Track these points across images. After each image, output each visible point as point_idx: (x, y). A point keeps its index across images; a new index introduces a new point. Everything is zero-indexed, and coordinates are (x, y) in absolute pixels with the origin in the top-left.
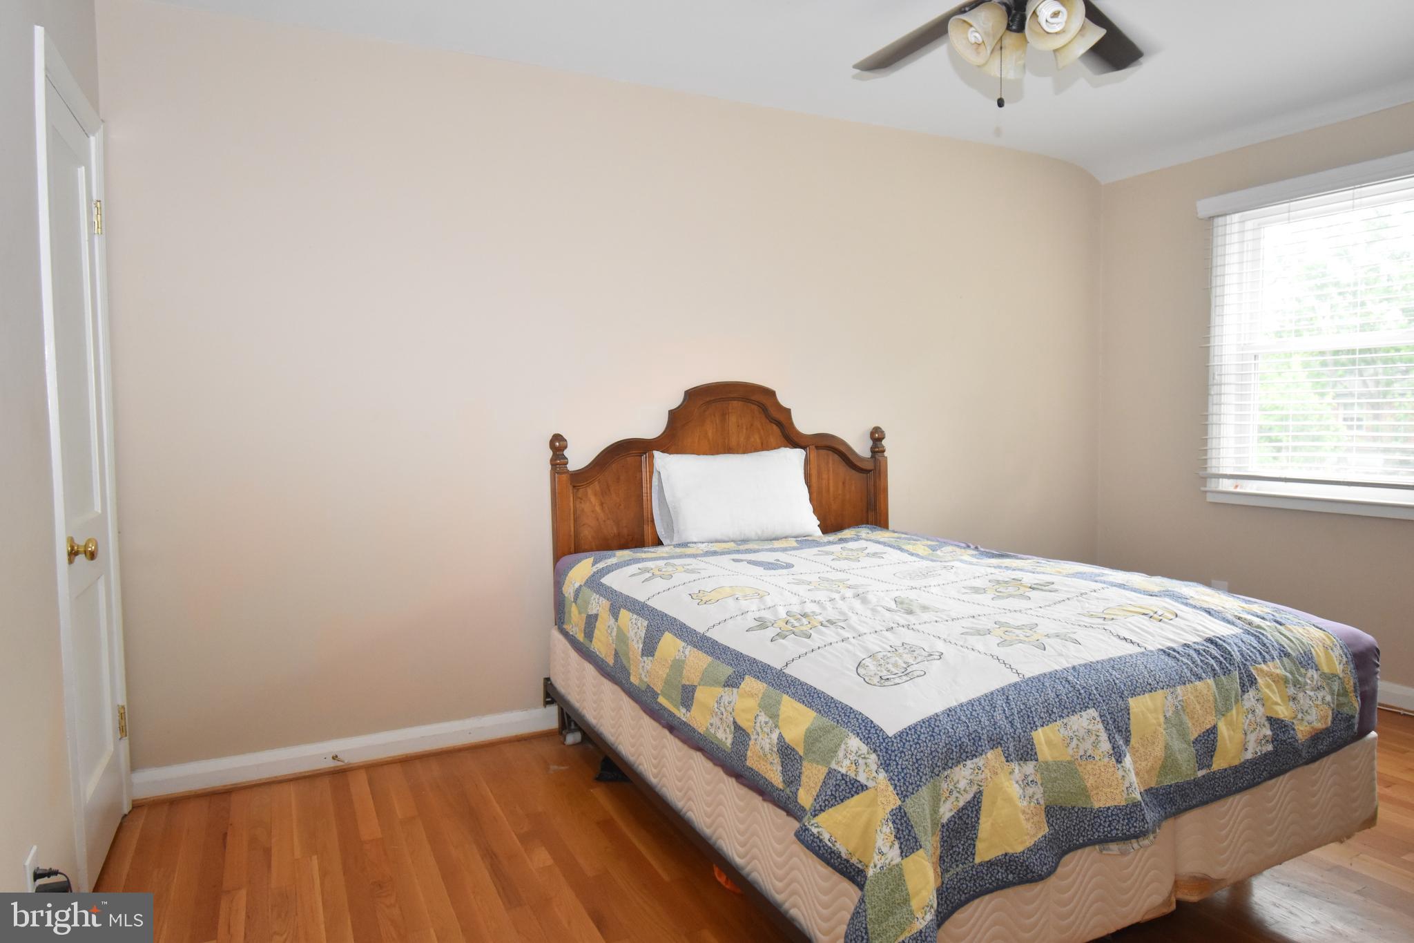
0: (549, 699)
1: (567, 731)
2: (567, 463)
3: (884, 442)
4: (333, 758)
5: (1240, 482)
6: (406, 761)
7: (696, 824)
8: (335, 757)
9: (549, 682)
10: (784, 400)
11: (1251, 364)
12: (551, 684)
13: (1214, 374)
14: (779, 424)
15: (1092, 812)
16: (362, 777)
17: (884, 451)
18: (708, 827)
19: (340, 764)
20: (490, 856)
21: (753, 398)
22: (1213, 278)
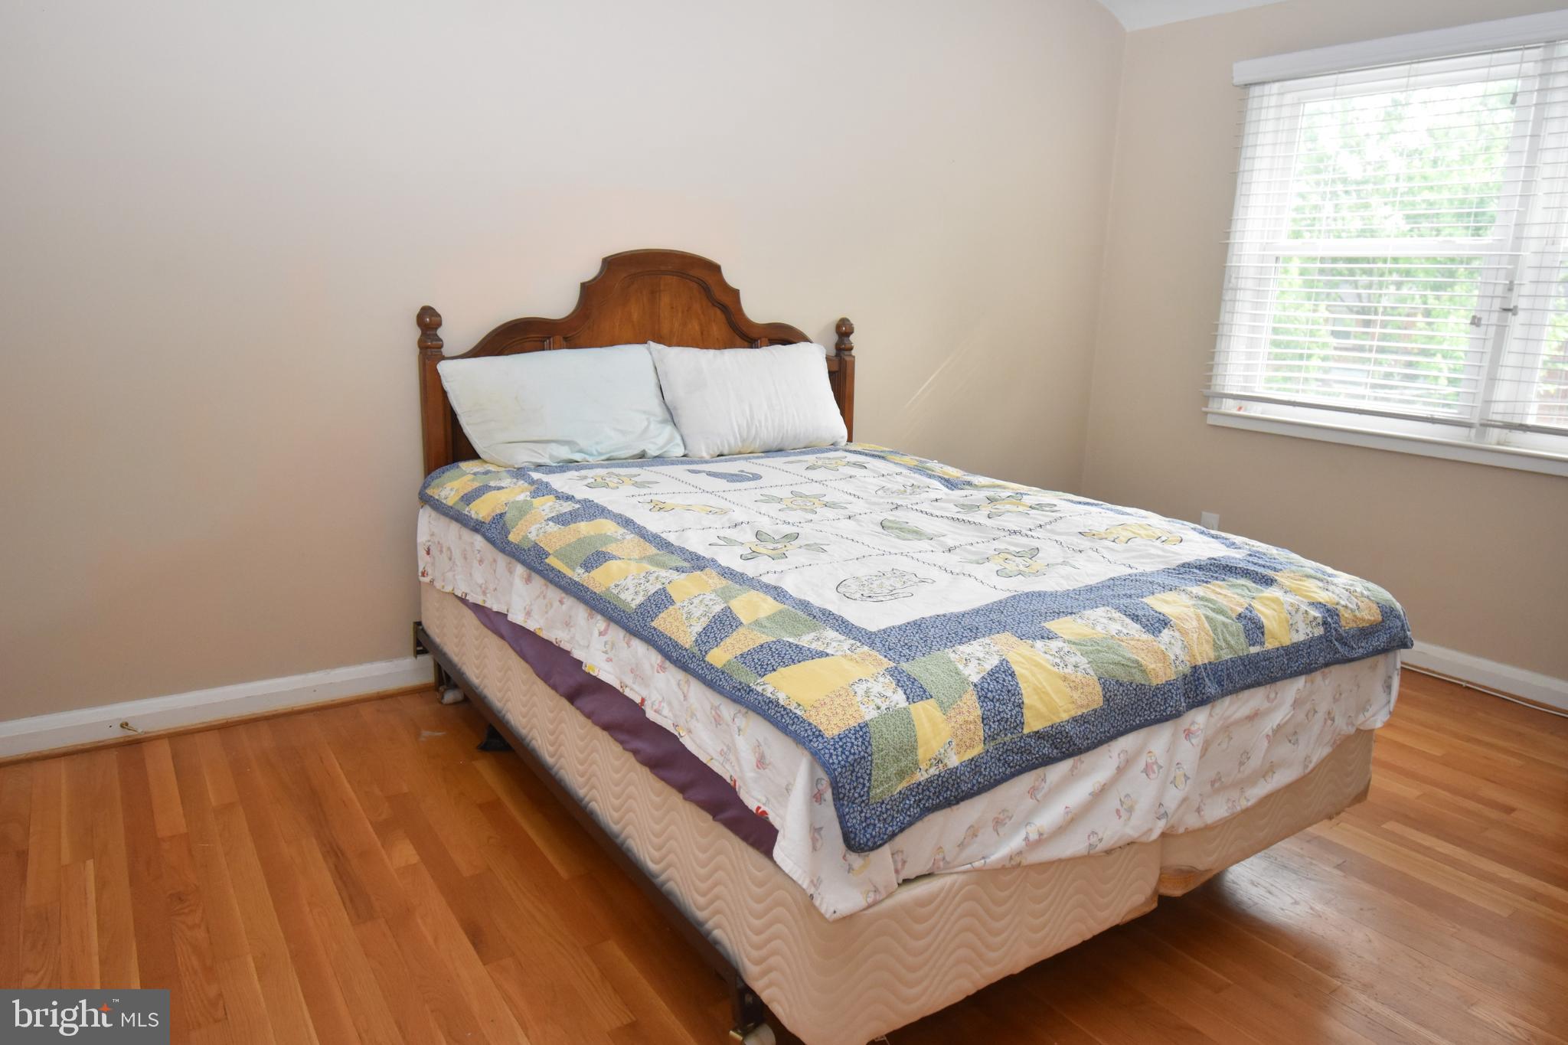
0: (421, 648)
1: (445, 687)
2: (441, 346)
3: (852, 338)
4: (122, 726)
5: (1244, 403)
6: (226, 728)
7: (601, 817)
8: (124, 725)
9: (421, 627)
10: (731, 277)
11: (1271, 267)
12: (423, 630)
13: (1231, 276)
14: (724, 308)
15: (1150, 690)
16: (164, 748)
17: (851, 349)
18: (617, 823)
19: (131, 733)
20: (335, 854)
21: (692, 273)
22: (1242, 161)
